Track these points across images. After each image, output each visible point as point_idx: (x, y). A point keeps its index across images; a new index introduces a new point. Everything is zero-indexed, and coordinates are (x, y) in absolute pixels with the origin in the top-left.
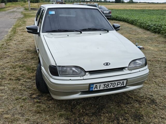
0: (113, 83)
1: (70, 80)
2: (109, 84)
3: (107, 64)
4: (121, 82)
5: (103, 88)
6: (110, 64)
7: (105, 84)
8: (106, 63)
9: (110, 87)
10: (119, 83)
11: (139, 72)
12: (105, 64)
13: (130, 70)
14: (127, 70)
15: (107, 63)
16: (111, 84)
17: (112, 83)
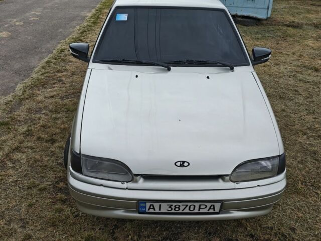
0: (189, 204)
1: (102, 185)
2: (179, 206)
3: (182, 164)
4: (209, 205)
5: (168, 210)
6: (189, 164)
7: (172, 205)
8: (181, 161)
9: (183, 210)
10: (204, 207)
11: (258, 187)
12: (178, 164)
13: (234, 182)
14: (227, 181)
15: (184, 162)
16: (185, 206)
17: (187, 205)
